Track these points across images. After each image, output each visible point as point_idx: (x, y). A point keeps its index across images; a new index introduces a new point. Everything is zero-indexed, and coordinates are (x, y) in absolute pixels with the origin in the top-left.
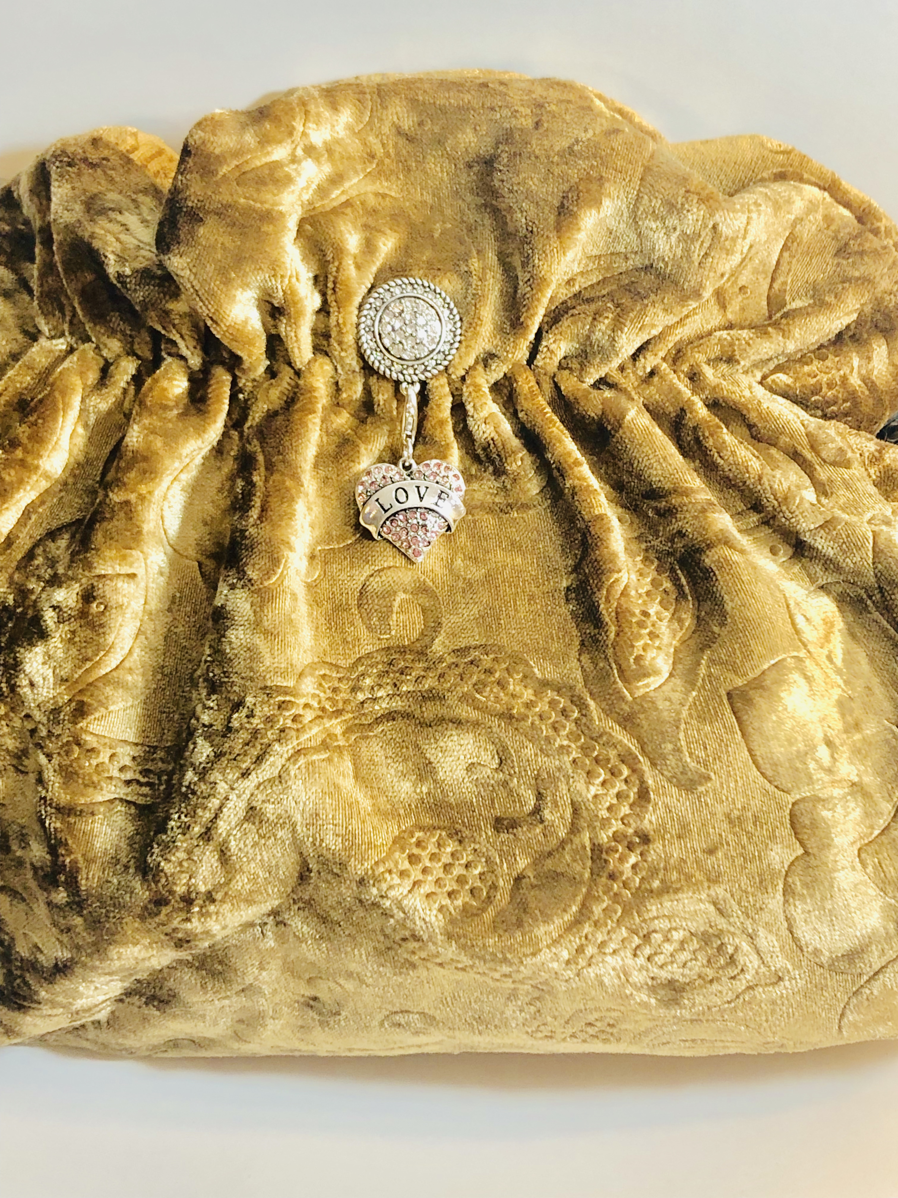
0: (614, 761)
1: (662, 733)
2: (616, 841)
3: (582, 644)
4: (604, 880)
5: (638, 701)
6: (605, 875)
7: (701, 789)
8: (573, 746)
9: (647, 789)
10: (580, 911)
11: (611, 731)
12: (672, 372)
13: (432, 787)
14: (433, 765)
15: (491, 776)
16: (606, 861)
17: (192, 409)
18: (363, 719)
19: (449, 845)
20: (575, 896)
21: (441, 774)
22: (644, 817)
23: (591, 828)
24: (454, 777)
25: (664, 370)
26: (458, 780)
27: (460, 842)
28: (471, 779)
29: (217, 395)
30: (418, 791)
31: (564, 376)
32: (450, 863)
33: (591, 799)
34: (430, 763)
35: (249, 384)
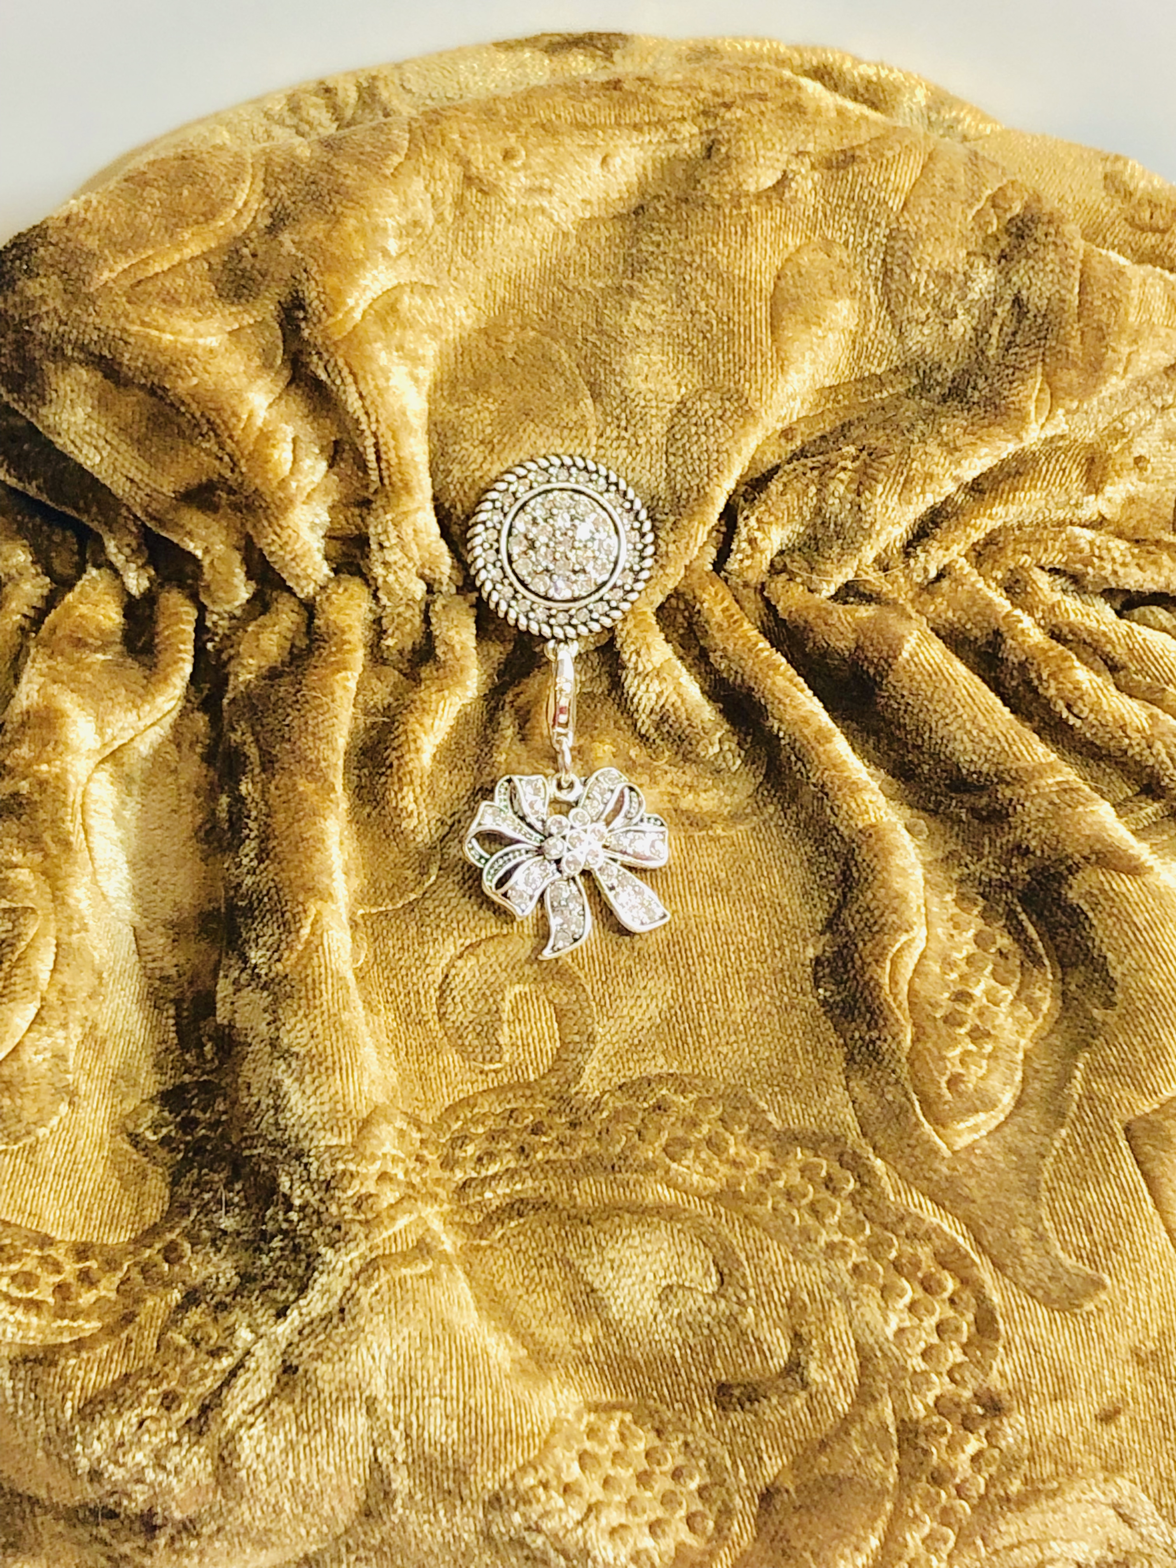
0: (928, 1264)
1: (1010, 1210)
2: (941, 1414)
3: (850, 1059)
4: (923, 1484)
5: (963, 1155)
6: (925, 1476)
7: (1089, 1306)
8: (851, 1242)
9: (991, 1312)
10: (884, 1546)
11: (918, 1210)
12: (975, 571)
13: (600, 1334)
14: (600, 1294)
15: (705, 1308)
16: (926, 1452)
17: (130, 660)
18: (466, 1215)
19: (640, 1439)
20: (874, 1519)
21: (614, 1309)
22: (991, 1367)
23: (895, 1393)
24: (638, 1313)
25: (961, 568)
26: (646, 1319)
27: (659, 1433)
28: (668, 1316)
29: (168, 638)
30: (577, 1341)
31: (779, 585)
32: (645, 1472)
33: (891, 1338)
34: (593, 1291)
35: (224, 623)
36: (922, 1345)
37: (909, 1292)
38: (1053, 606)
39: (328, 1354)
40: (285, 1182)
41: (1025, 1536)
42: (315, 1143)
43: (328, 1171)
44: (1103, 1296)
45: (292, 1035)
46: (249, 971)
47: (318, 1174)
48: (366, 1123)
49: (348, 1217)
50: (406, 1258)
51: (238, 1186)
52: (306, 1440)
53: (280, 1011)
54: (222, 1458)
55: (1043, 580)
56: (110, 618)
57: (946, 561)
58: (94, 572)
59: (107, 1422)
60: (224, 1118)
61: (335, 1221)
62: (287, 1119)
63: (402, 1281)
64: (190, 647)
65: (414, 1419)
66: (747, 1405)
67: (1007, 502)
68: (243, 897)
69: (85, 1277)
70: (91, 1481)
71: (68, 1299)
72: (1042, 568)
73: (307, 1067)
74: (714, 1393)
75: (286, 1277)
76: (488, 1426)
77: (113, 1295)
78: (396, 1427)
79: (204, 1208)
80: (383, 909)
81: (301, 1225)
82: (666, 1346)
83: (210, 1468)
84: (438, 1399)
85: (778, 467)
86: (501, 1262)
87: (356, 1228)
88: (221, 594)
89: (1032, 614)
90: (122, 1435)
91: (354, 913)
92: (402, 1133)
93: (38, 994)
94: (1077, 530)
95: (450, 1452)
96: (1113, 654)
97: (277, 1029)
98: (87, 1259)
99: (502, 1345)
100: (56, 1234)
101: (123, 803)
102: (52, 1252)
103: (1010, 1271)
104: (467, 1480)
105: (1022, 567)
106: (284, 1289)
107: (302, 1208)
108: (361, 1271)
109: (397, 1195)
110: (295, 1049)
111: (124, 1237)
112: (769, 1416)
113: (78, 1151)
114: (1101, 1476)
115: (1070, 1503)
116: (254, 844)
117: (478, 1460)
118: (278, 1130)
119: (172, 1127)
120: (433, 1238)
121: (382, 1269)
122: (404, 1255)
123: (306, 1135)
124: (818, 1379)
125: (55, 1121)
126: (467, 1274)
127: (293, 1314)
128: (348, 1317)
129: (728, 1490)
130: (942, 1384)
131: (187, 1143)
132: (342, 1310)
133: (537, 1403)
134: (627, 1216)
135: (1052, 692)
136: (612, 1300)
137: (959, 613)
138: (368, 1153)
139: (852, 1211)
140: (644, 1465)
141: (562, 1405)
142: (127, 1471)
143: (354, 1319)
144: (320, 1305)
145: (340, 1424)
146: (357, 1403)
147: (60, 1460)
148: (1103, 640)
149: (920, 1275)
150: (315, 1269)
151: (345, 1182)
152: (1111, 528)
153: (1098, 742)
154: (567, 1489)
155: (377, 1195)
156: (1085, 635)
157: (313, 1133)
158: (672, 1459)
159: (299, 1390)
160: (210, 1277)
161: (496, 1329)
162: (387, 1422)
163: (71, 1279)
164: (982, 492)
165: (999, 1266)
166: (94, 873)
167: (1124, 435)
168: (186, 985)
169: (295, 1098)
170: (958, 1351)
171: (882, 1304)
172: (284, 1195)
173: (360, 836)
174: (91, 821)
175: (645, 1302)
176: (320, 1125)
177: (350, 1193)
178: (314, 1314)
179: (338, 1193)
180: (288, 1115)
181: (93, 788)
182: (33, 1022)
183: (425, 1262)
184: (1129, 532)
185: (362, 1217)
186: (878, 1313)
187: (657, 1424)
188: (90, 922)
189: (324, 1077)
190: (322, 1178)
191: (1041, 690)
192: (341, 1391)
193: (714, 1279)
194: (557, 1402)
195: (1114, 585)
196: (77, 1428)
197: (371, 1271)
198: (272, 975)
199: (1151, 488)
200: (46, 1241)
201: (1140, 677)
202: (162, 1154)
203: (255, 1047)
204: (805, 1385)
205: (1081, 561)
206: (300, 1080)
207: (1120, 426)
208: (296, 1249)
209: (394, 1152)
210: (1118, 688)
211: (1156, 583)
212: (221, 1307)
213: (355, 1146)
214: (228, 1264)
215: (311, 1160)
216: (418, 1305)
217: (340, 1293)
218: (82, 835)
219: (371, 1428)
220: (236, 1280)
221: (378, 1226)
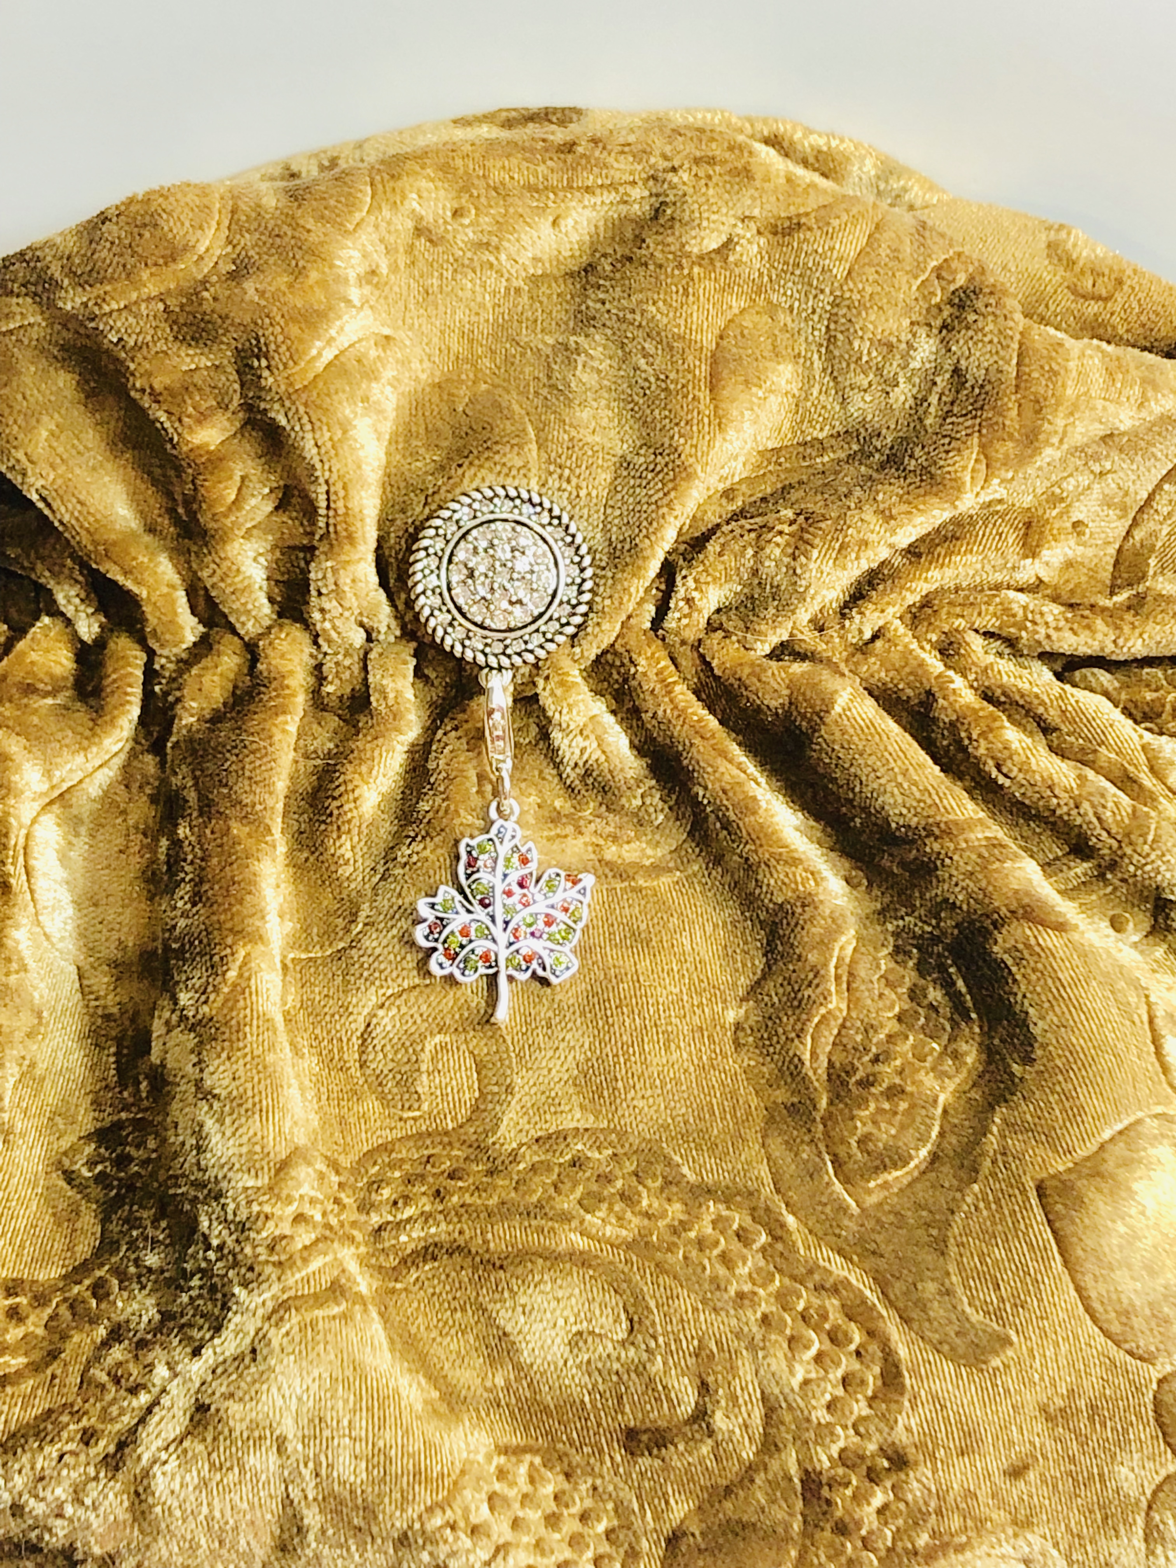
0: (835, 1317)
1: (917, 1264)
2: (845, 1465)
4: (827, 1534)
5: (871, 1212)
6: (828, 1527)
7: (996, 1362)
8: (761, 1292)
9: (897, 1368)
11: (827, 1264)
12: (910, 633)
13: (512, 1377)
14: (512, 1338)
15: (614, 1355)
16: (828, 1502)
17: (78, 704)
18: (382, 1258)
19: (549, 1481)
21: (525, 1353)
22: (896, 1422)
23: (799, 1443)
24: (549, 1358)
25: (896, 630)
26: (555, 1364)
27: (568, 1476)
28: (578, 1361)
29: (116, 680)
30: (489, 1384)
31: (715, 642)
32: (554, 1514)
33: (796, 1388)
34: (505, 1334)
35: (171, 666)
36: (828, 1397)
37: (816, 1344)
38: (986, 668)
39: (239, 1393)
40: (204, 1222)
42: (233, 1183)
43: (244, 1212)
44: (1010, 1353)
45: (215, 1077)
46: (178, 1013)
47: (235, 1214)
48: (283, 1167)
49: (262, 1258)
50: (319, 1299)
51: (163, 1224)
52: (218, 1477)
53: (205, 1053)
54: (137, 1494)
55: (977, 642)
56: (61, 664)
57: (881, 623)
58: (46, 621)
59: (29, 1456)
60: (155, 1156)
61: (249, 1262)
62: (208, 1160)
63: (313, 1324)
64: (138, 690)
65: (323, 1458)
66: (655, 1451)
67: (942, 565)
68: (175, 941)
69: (13, 1313)
72: (976, 631)
73: (227, 1108)
74: (622, 1438)
75: (203, 1315)
76: (395, 1468)
77: (40, 1331)
78: (306, 1465)
79: (132, 1245)
80: (312, 955)
81: (218, 1264)
82: (576, 1391)
83: (126, 1504)
84: (347, 1439)
85: (718, 526)
86: (415, 1304)
87: (268, 1269)
88: (168, 638)
89: (964, 676)
90: (43, 1468)
91: (285, 957)
92: (321, 1176)
94: (1012, 594)
95: (359, 1492)
96: (1045, 716)
97: (202, 1071)
98: (17, 1295)
99: (415, 1386)
101: (70, 844)
103: (915, 1326)
104: (376, 1518)
105: (956, 630)
106: (200, 1328)
107: (220, 1247)
108: (274, 1311)
109: (313, 1236)
110: (216, 1091)
111: (55, 1273)
112: (676, 1463)
114: (1011, 1531)
115: (979, 1557)
116: (188, 888)
117: (387, 1500)
118: (200, 1170)
119: (107, 1164)
120: (348, 1280)
121: (293, 1311)
122: (317, 1296)
123: (225, 1177)
124: (724, 1428)
126: (381, 1315)
127: (207, 1352)
128: (259, 1358)
129: (635, 1533)
130: (847, 1437)
131: (120, 1180)
132: (254, 1351)
133: (447, 1445)
134: (540, 1261)
135: (982, 751)
136: (524, 1345)
137: (892, 673)
138: (284, 1195)
139: (762, 1263)
140: (552, 1506)
141: (472, 1448)
142: (47, 1505)
143: (265, 1359)
144: (234, 1345)
145: (252, 1461)
146: (268, 1442)
148: (1036, 702)
149: (827, 1326)
150: (229, 1309)
151: (260, 1223)
152: (1049, 592)
153: (1027, 802)
154: (474, 1531)
155: (292, 1237)
156: (1017, 698)
157: (231, 1174)
158: (581, 1501)
159: (210, 1428)
160: (134, 1314)
161: (410, 1370)
162: (297, 1461)
164: (919, 555)
165: (906, 1320)
166: (36, 914)
167: (1062, 500)
168: (127, 1024)
169: (215, 1139)
170: (863, 1404)
171: (790, 1355)
172: (204, 1234)
173: (297, 880)
174: (32, 862)
175: (555, 1348)
176: (237, 1166)
178: (227, 1354)
179: (253, 1235)
180: (209, 1155)
181: (37, 830)
183: (338, 1304)
184: (1065, 596)
185: (275, 1258)
186: (784, 1364)
187: (566, 1468)
188: (30, 962)
189: (243, 1120)
190: (238, 1219)
191: (970, 750)
192: (252, 1431)
193: (624, 1326)
194: (467, 1444)
195: (1048, 649)
197: (282, 1312)
198: (199, 1017)
199: (1090, 552)
201: (1072, 739)
202: (96, 1190)
203: (183, 1088)
204: (711, 1433)
205: (1015, 625)
206: (221, 1121)
207: (1058, 491)
208: (213, 1289)
209: (313, 1193)
210: (1051, 748)
211: (1090, 647)
212: (142, 1344)
213: (271, 1188)
214: (151, 1301)
215: (229, 1201)
216: (329, 1347)
217: (252, 1333)
218: (24, 877)
219: (282, 1466)
220: (158, 1317)
221: (291, 1268)
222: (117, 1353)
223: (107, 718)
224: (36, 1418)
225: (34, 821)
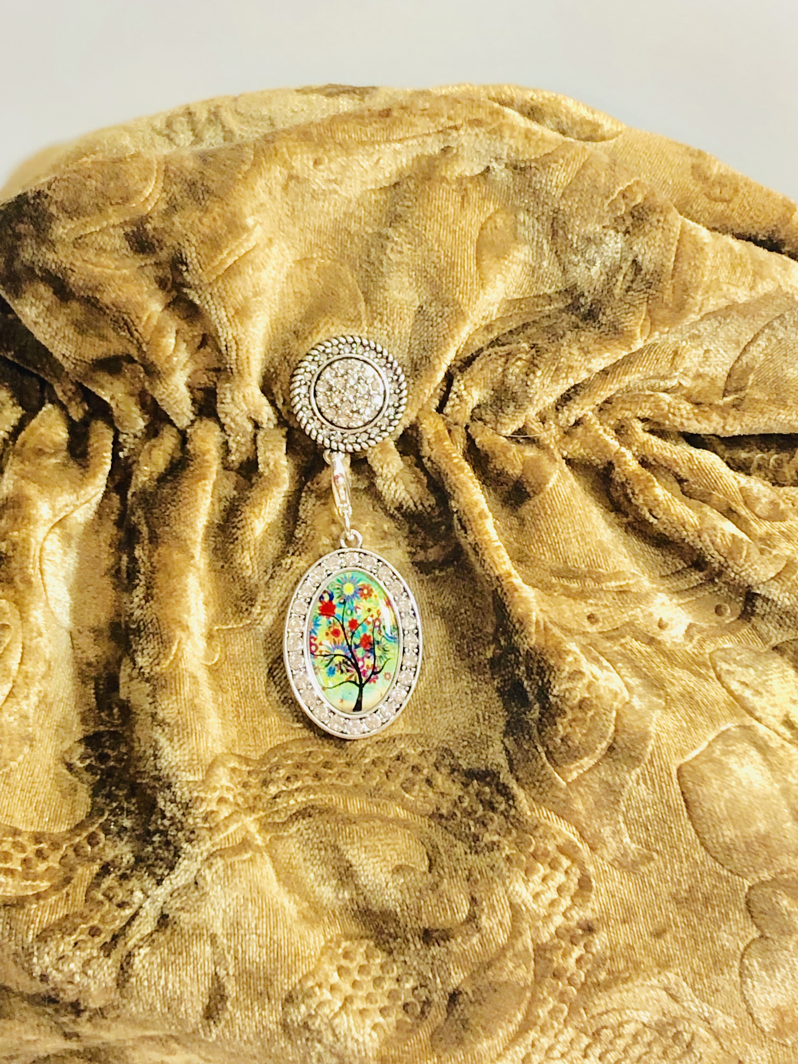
0: (553, 853)
2: (559, 937)
4: (548, 980)
6: (550, 975)
7: (644, 870)
8: (504, 841)
9: (588, 876)
10: (525, 1019)
11: (547, 821)
12: (598, 422)
14: (355, 868)
17: (72, 462)
18: (276, 817)
19: (378, 956)
20: (519, 1004)
21: (363, 878)
24: (377, 882)
25: (590, 420)
26: (381, 886)
27: (389, 954)
28: (395, 884)
29: (97, 448)
30: (341, 897)
31: (478, 428)
32: (379, 977)
34: (351, 865)
35: (130, 440)
36: (549, 900)
37: (542, 870)
38: (644, 443)
39: (188, 908)
40: (161, 804)
41: (610, 1006)
42: (179, 779)
43: (187, 796)
44: (652, 864)
45: (165, 712)
46: (138, 670)
47: (181, 798)
48: (211, 766)
49: (199, 825)
50: (235, 850)
51: (134, 801)
52: (173, 958)
53: (158, 696)
54: (122, 968)
55: (638, 425)
56: (59, 435)
57: (581, 416)
58: (49, 406)
59: (55, 942)
60: (126, 757)
61: (191, 828)
62: (162, 764)
63: (232, 866)
64: (109, 455)
65: (239, 947)
66: (442, 943)
69: (39, 854)
70: (42, 980)
71: (30, 868)
72: (638, 419)
73: (175, 731)
74: (421, 935)
75: (162, 860)
76: (284, 952)
77: (57, 866)
79: (113, 812)
81: (172, 828)
82: (392, 904)
83: (114, 975)
84: (254, 936)
85: (481, 350)
86: (298, 845)
87: (204, 833)
88: (126, 424)
89: (630, 448)
90: (64, 951)
92: (235, 770)
93: (11, 679)
94: (661, 394)
95: (262, 968)
96: (680, 473)
97: (156, 707)
98: (41, 843)
99: (292, 902)
100: (22, 827)
101: (65, 554)
102: (19, 839)
103: (599, 852)
104: (272, 984)
105: (626, 418)
106: (161, 867)
107: (172, 818)
108: (207, 859)
109: (230, 811)
110: (167, 720)
111: (64, 828)
112: (455, 949)
113: (35, 774)
114: (656, 970)
115: (637, 986)
116: (142, 590)
117: (279, 972)
118: (156, 769)
119: (93, 759)
120: (251, 837)
121: (219, 858)
122: (233, 848)
123: (174, 774)
124: (487, 926)
125: (21, 758)
126: (272, 858)
127: (166, 882)
128: (199, 887)
129: (429, 990)
130: (559, 920)
131: (102, 770)
132: (196, 883)
135: (641, 501)
136: (362, 873)
137: (588, 450)
138: (212, 785)
139: (504, 822)
140: (379, 973)
142: (64, 975)
143: (203, 888)
144: (183, 878)
145: (194, 950)
146: (205, 937)
147: (23, 968)
148: (674, 464)
149: (548, 859)
150: (179, 857)
151: (198, 804)
153: (668, 534)
154: (333, 988)
155: (217, 812)
156: (663, 462)
157: (178, 773)
158: (397, 969)
159: (170, 928)
160: (116, 857)
161: (289, 892)
162: (223, 949)
163: (32, 856)
164: (607, 375)
165: (593, 849)
166: (47, 599)
168: (102, 670)
169: (167, 750)
170: (568, 899)
171: (526, 879)
172: (161, 809)
174: (44, 567)
175: (382, 874)
176: (182, 768)
177: (201, 810)
178: (179, 885)
179: (193, 811)
180: (162, 761)
181: (47, 545)
182: (8, 696)
183: (246, 852)
184: (693, 398)
185: (207, 825)
186: (523, 885)
187: (388, 949)
188: (44, 631)
189: (185, 739)
190: (183, 801)
191: (633, 501)
192: (195, 929)
193: (426, 863)
195: (681, 431)
196: (35, 948)
197: (212, 859)
198: (153, 673)
200: (16, 832)
201: (696, 486)
202: (87, 776)
203: (143, 717)
204: (479, 930)
205: (662, 416)
206: (170, 740)
208: (168, 843)
209: (227, 784)
210: (683, 492)
211: (708, 430)
212: (124, 877)
213: (203, 781)
214: (127, 849)
215: (177, 790)
216: (242, 879)
217: (195, 872)
218: (40, 576)
219: (214, 953)
220: (133, 860)
221: (217, 831)
222: (109, 881)
223: (91, 473)
224: (59, 920)
225: (45, 539)
